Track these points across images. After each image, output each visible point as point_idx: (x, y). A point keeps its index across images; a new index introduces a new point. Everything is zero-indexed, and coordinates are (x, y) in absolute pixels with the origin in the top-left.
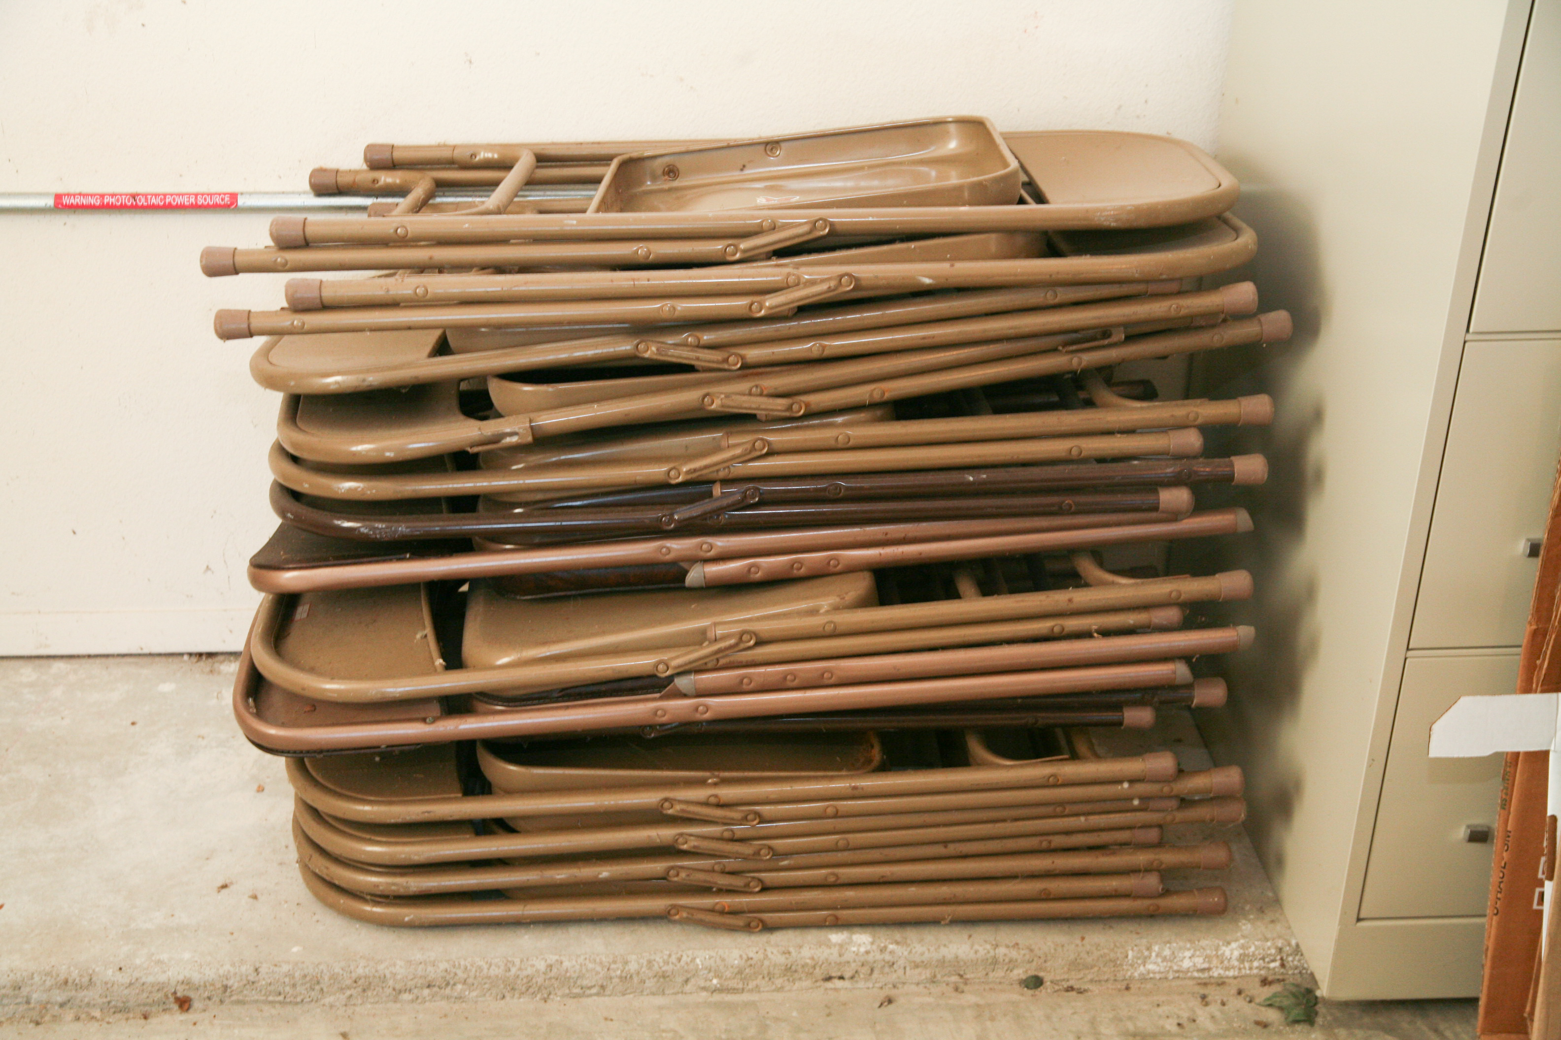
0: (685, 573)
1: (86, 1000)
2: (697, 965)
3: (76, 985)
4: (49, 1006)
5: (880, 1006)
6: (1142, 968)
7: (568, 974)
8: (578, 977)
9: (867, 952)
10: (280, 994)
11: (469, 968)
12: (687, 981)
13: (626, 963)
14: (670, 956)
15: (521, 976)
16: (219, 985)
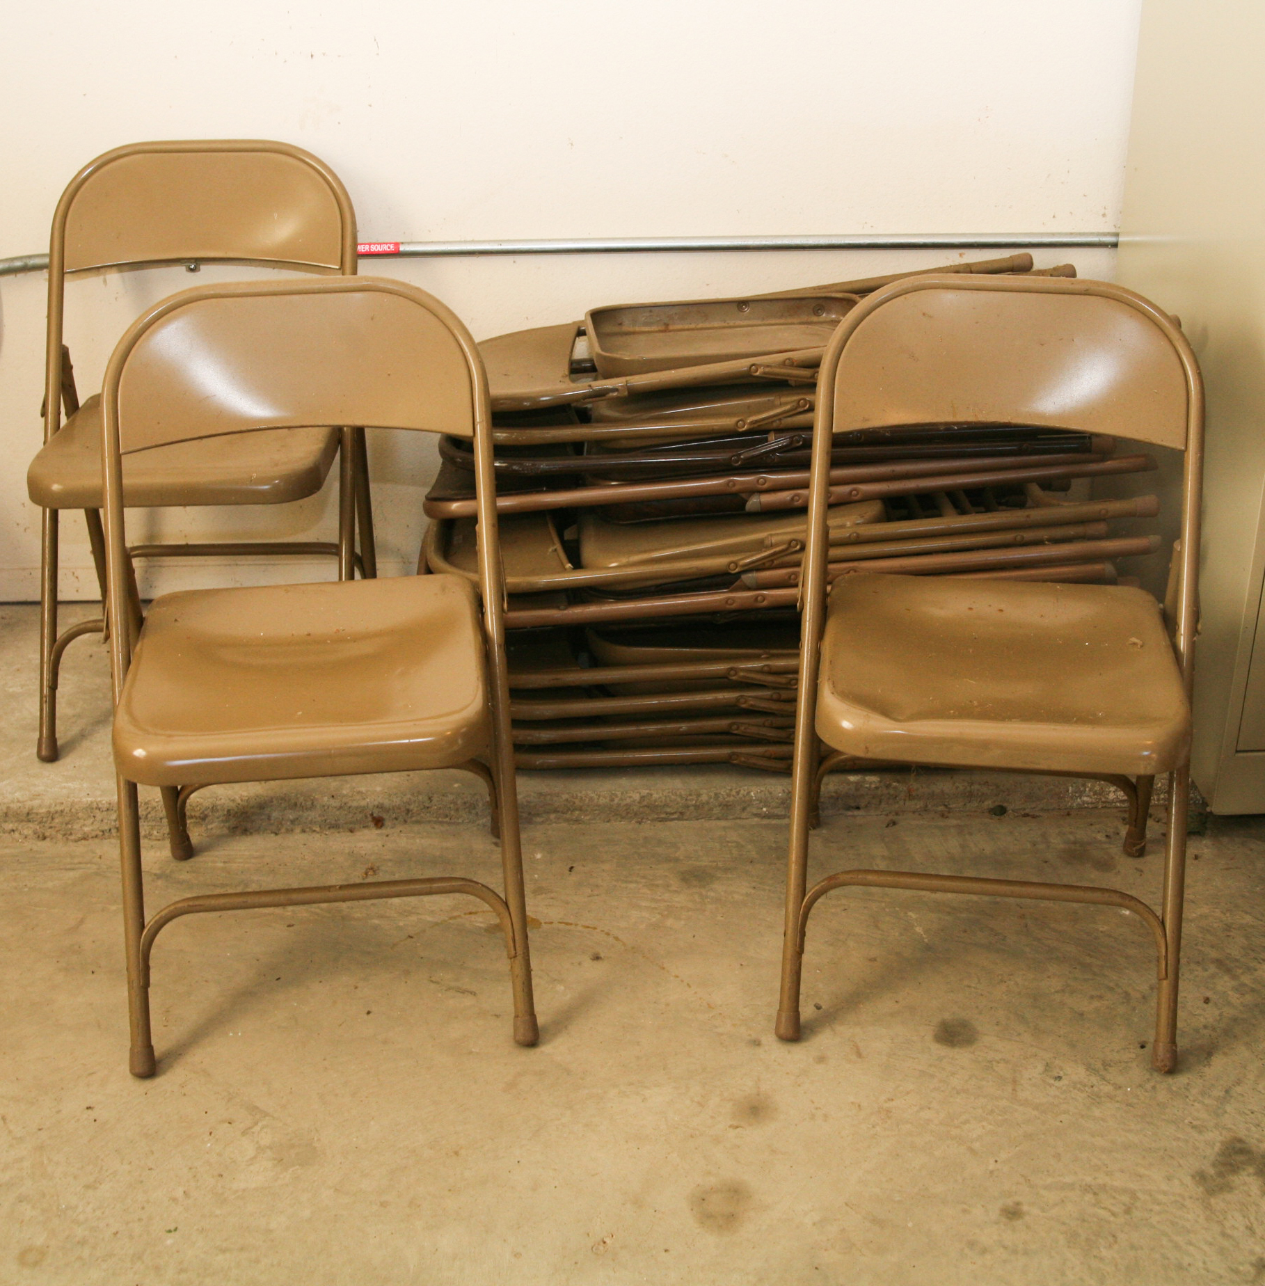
0: (747, 501)
1: (310, 818)
2: (752, 797)
3: (303, 807)
4: (283, 822)
5: (887, 827)
6: (1079, 800)
7: (657, 803)
8: (665, 805)
9: (877, 788)
10: (447, 816)
11: (584, 798)
12: (744, 809)
13: (699, 795)
14: (731, 790)
15: (622, 805)
16: (403, 809)
